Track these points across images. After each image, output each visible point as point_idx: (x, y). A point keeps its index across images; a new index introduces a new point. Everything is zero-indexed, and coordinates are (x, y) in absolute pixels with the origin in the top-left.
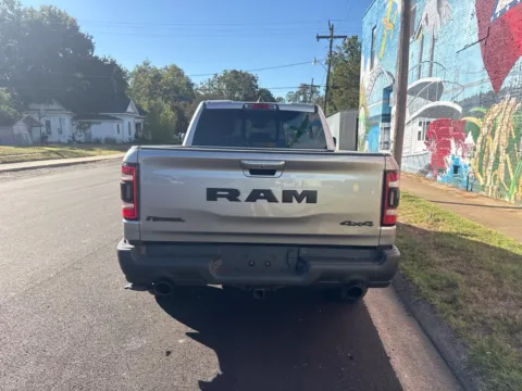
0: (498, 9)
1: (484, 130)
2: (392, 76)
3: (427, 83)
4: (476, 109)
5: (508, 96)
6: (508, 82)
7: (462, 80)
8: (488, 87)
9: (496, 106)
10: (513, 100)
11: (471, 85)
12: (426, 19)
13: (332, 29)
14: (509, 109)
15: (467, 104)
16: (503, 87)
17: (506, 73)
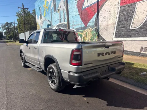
0: (84, 7)
1: (84, 36)
2: (50, 21)
3: (64, 24)
4: (81, 30)
5: (89, 27)
6: (88, 24)
7: (75, 23)
8: (83, 25)
9: (86, 30)
10: (91, 28)
11: (78, 25)
12: (60, 7)
13: (23, 6)
14: (90, 30)
15: (78, 29)
16: (87, 25)
17: (88, 22)
